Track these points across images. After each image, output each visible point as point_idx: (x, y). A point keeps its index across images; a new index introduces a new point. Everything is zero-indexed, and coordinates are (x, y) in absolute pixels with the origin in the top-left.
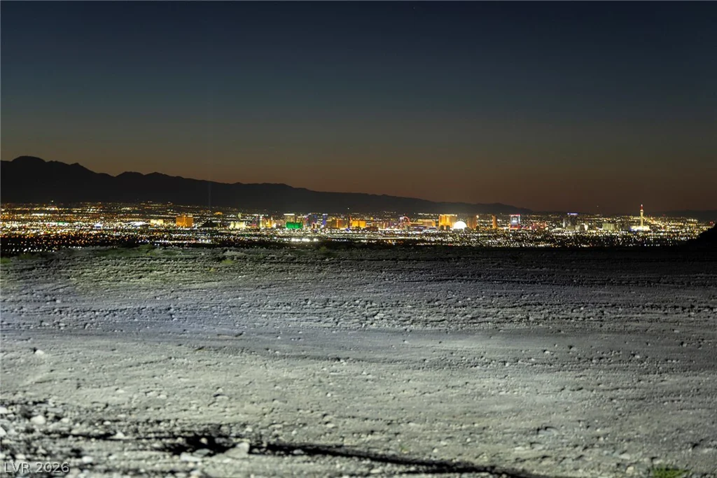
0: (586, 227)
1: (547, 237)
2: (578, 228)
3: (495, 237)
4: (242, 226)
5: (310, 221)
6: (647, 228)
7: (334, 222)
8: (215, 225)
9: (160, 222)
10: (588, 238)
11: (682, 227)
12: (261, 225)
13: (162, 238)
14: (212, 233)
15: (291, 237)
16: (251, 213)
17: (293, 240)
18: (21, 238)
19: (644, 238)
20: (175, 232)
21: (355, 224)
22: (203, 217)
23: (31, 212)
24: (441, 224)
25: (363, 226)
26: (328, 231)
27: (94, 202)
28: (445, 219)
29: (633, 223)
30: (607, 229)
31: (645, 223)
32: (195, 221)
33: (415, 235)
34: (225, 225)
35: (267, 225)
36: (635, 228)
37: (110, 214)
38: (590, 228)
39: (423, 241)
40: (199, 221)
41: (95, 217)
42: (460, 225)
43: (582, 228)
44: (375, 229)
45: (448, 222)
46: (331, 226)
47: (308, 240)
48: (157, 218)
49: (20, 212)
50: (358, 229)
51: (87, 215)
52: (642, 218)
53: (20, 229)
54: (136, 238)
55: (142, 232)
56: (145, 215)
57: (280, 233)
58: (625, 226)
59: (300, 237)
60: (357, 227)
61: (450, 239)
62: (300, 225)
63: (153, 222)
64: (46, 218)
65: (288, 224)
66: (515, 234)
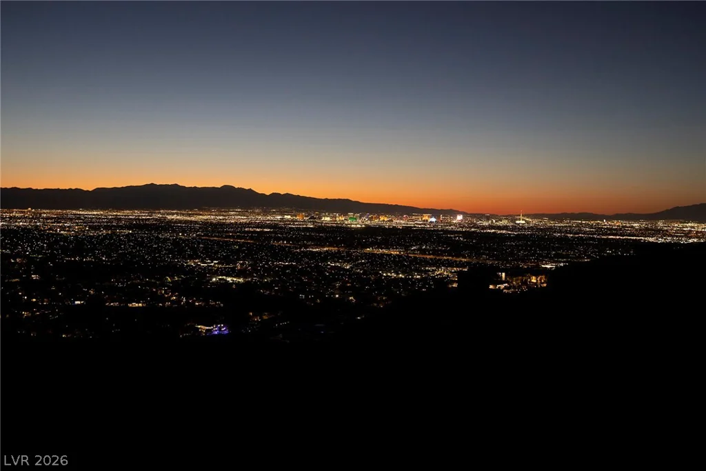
0: (494, 221)
1: (475, 226)
2: (490, 222)
3: (450, 226)
4: (328, 219)
5: (360, 217)
6: (524, 222)
7: (372, 217)
8: (315, 218)
9: (289, 217)
10: (495, 227)
11: (541, 222)
12: (337, 219)
13: (290, 224)
14: (314, 222)
15: (351, 224)
16: (332, 213)
17: (353, 226)
18: (224, 224)
19: (522, 227)
20: (296, 221)
21: (382, 219)
22: (309, 214)
23: (229, 211)
24: (423, 219)
25: (386, 219)
26: (369, 222)
27: (258, 208)
28: (426, 217)
29: (517, 220)
30: (504, 222)
31: (523, 220)
32: (306, 216)
33: (411, 224)
34: (320, 218)
35: (340, 219)
36: (518, 222)
37: (266, 213)
38: (496, 221)
39: (415, 227)
40: (308, 216)
41: (258, 214)
42: (433, 220)
43: (492, 222)
44: (391, 221)
45: (427, 218)
46: (371, 219)
47: (360, 226)
48: (288, 215)
49: (224, 211)
50: (384, 220)
51: (255, 213)
52: (521, 217)
53: (223, 219)
54: (277, 224)
55: (280, 221)
56: (282, 214)
57: (346, 223)
58: (513, 220)
59: (356, 225)
60: (383, 220)
61: (428, 226)
62: (356, 219)
63: (286, 217)
64: (236, 215)
65: (350, 218)
66: (460, 224)
